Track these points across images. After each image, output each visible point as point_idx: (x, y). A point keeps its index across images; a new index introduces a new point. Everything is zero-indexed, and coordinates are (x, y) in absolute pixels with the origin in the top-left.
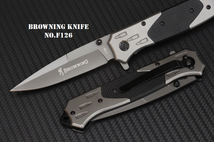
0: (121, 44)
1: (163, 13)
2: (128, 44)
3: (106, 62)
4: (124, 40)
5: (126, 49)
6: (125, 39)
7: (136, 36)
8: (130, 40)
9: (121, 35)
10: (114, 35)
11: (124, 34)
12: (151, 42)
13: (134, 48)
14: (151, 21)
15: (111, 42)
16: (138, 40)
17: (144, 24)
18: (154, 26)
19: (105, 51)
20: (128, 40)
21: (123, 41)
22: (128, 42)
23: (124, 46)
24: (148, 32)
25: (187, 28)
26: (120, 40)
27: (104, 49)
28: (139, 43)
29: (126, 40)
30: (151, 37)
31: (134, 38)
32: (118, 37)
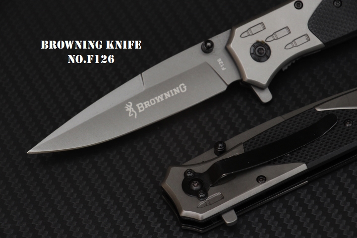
0: (253, 48)
2: (269, 48)
4: (260, 40)
5: (265, 58)
6: (261, 37)
7: (285, 32)
8: (271, 39)
9: (254, 30)
10: (239, 31)
11: (260, 27)
12: (315, 42)
13: (280, 56)
15: (232, 46)
16: (290, 38)
17: (299, 5)
18: (321, 9)
19: (222, 64)
20: (268, 40)
21: (258, 42)
22: (268, 43)
23: (261, 52)
24: (309, 21)
26: (252, 40)
27: (219, 60)
29: (264, 40)
31: (279, 34)
32: (246, 34)
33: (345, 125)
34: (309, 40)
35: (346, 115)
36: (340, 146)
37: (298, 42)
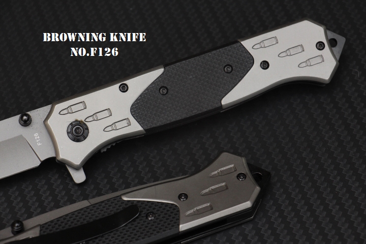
0: (71, 126)
1: (167, 68)
2: (87, 129)
3: (37, 164)
4: (79, 119)
5: (82, 138)
6: (80, 117)
7: (106, 113)
8: (91, 119)
9: (74, 108)
10: (59, 107)
11: (81, 106)
12: (135, 127)
13: (97, 137)
14: (139, 84)
15: (49, 122)
16: (110, 121)
17: (124, 88)
18: (146, 94)
19: (38, 139)
20: (87, 120)
21: (76, 121)
22: (86, 123)
23: (78, 132)
24: (132, 106)
25: (217, 106)
26: (71, 118)
27: (36, 135)
28: (110, 128)
29: (83, 120)
30: (137, 116)
31: (100, 116)
32: (65, 112)
33: (147, 218)
34: (129, 124)
35: (150, 207)
36: (137, 240)
37: (118, 125)
